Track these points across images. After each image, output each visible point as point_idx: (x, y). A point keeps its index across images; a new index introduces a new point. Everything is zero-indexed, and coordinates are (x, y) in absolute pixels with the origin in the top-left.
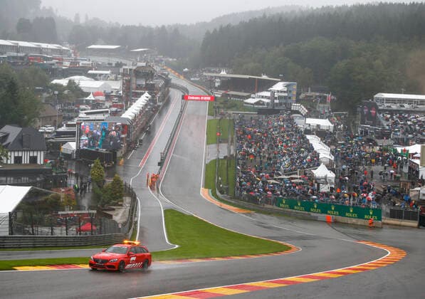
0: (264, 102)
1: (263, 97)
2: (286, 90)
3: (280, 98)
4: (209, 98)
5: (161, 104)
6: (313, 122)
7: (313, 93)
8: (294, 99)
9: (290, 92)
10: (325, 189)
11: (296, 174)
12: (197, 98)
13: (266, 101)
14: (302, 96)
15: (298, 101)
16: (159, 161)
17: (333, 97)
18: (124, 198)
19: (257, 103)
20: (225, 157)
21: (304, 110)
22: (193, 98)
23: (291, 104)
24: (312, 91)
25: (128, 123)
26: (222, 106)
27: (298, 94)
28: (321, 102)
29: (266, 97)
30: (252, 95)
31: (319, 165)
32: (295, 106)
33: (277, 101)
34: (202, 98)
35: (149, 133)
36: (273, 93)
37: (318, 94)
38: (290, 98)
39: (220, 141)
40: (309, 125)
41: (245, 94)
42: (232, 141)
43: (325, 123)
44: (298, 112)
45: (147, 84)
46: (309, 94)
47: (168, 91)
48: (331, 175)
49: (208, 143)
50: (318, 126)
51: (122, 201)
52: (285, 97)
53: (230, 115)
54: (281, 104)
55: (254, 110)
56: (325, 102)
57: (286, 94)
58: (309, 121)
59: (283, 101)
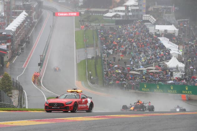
0: (120, 15)
1: (119, 11)
2: (137, 4)
3: (133, 11)
4: (75, 14)
5: (36, 20)
6: (161, 28)
7: (159, 6)
8: (144, 11)
9: (141, 5)
10: (177, 75)
11: (152, 66)
12: (65, 14)
13: (122, 14)
14: (151, 9)
15: (147, 13)
16: (39, 62)
17: (176, 8)
18: (13, 91)
19: (115, 16)
20: (93, 58)
21: (153, 19)
22: (62, 14)
23: (142, 16)
24: (158, 4)
25: (11, 34)
26: (86, 20)
27: (147, 7)
28: (166, 13)
29: (121, 11)
30: (110, 10)
31: (170, 58)
32: (146, 17)
33: (130, 14)
34: (70, 14)
35: (28, 43)
36: (127, 7)
37: (163, 7)
38: (141, 11)
39: (87, 46)
40: (159, 30)
41: (104, 10)
42: (97, 46)
43: (171, 28)
44: (148, 21)
45: (24, 5)
46: (156, 7)
47: (41, 12)
48: (182, 65)
49: (77, 48)
50: (166, 31)
51: (11, 93)
52: (137, 10)
53: (93, 27)
54: (133, 16)
55: (112, 21)
56: (170, 12)
57: (138, 8)
58: (158, 27)
59: (136, 13)
